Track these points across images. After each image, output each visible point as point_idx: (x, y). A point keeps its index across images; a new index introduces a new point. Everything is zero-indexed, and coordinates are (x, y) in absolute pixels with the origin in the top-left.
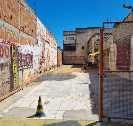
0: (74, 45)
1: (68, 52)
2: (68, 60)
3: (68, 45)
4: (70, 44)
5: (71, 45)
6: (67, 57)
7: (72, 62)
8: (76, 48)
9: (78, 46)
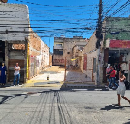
0: (62, 50)
1: (57, 56)
2: (57, 62)
3: (57, 50)
4: (58, 50)
5: (60, 50)
6: (56, 60)
7: (60, 64)
8: (63, 53)
9: (65, 52)
